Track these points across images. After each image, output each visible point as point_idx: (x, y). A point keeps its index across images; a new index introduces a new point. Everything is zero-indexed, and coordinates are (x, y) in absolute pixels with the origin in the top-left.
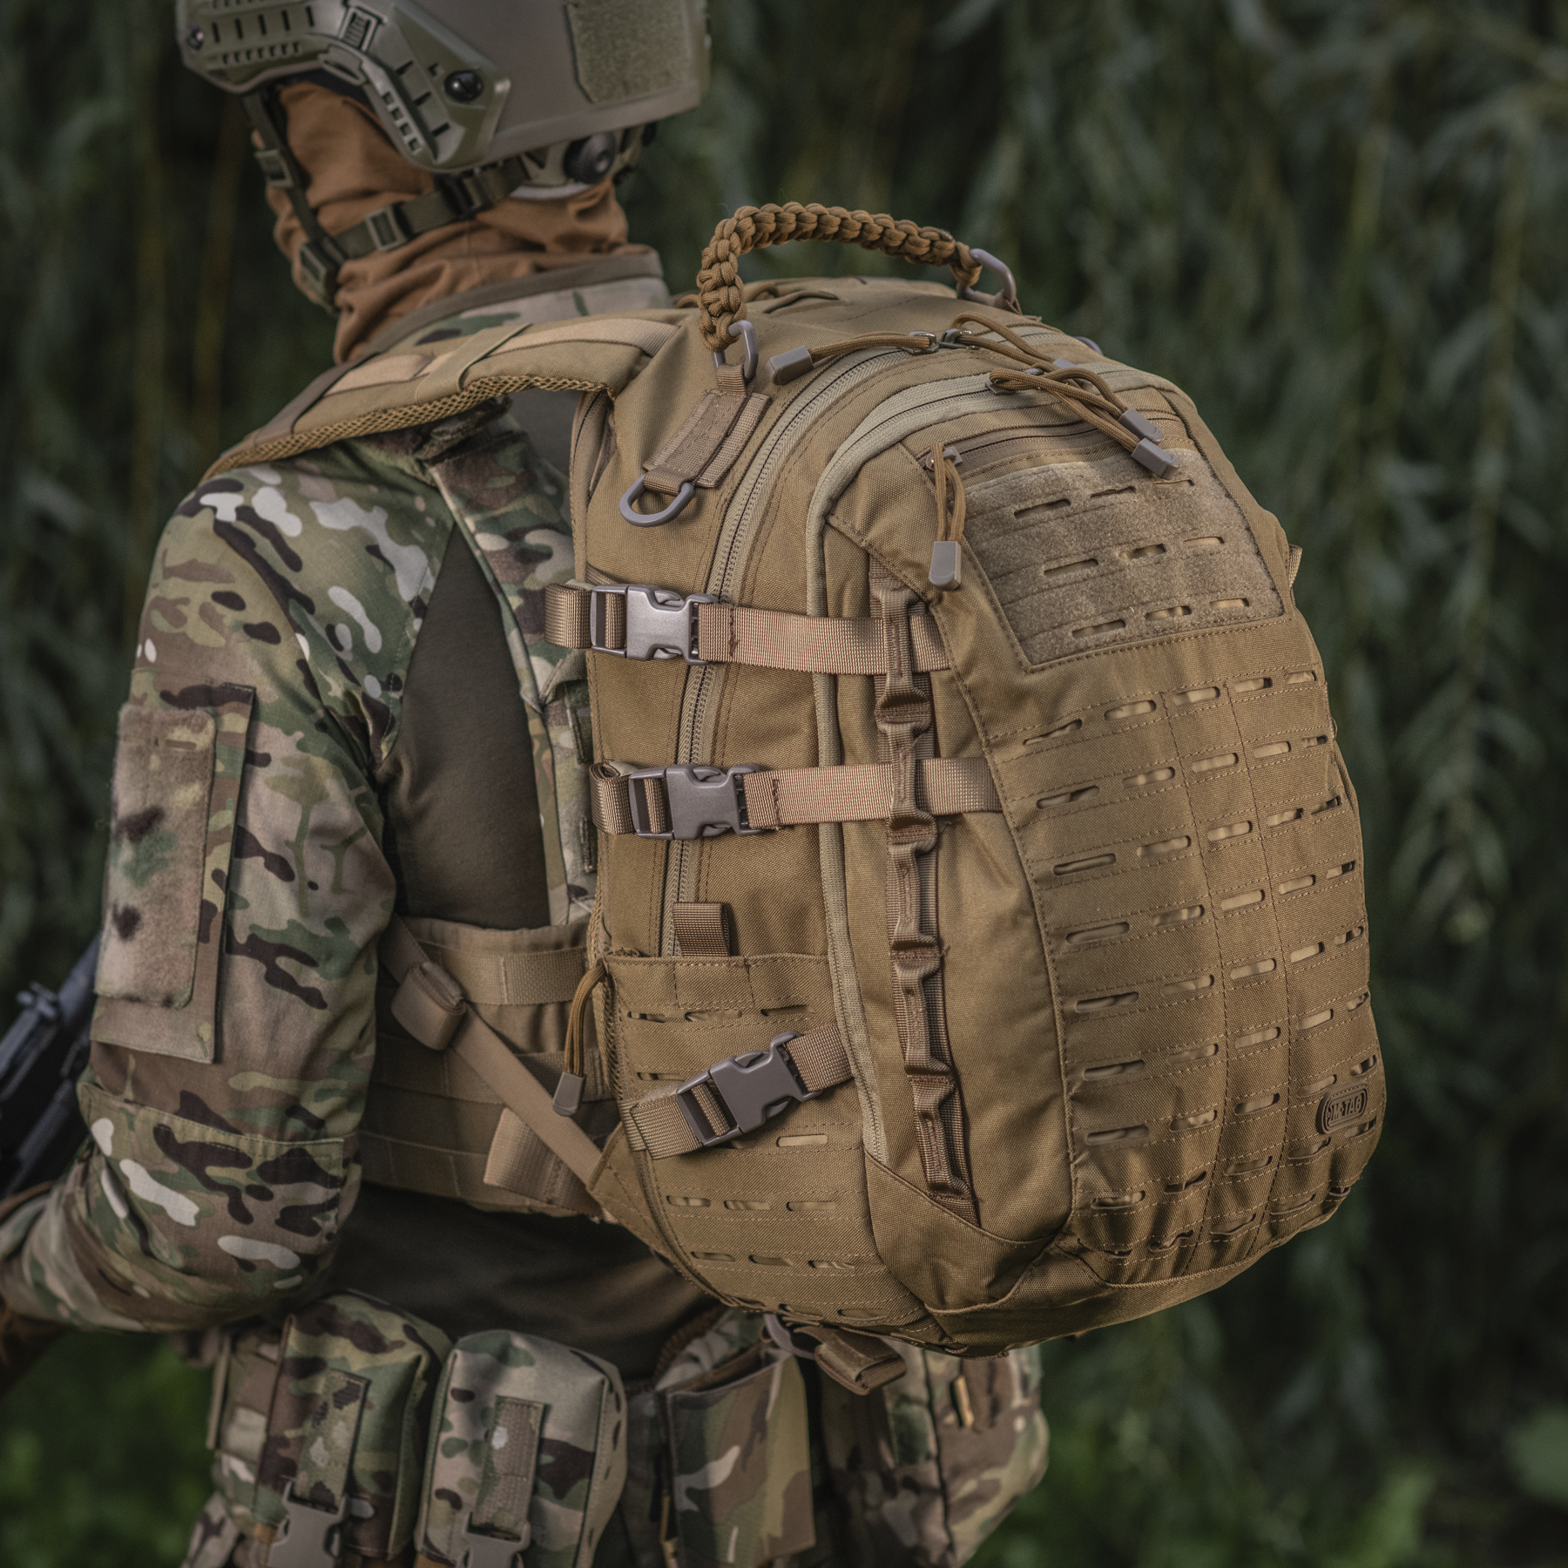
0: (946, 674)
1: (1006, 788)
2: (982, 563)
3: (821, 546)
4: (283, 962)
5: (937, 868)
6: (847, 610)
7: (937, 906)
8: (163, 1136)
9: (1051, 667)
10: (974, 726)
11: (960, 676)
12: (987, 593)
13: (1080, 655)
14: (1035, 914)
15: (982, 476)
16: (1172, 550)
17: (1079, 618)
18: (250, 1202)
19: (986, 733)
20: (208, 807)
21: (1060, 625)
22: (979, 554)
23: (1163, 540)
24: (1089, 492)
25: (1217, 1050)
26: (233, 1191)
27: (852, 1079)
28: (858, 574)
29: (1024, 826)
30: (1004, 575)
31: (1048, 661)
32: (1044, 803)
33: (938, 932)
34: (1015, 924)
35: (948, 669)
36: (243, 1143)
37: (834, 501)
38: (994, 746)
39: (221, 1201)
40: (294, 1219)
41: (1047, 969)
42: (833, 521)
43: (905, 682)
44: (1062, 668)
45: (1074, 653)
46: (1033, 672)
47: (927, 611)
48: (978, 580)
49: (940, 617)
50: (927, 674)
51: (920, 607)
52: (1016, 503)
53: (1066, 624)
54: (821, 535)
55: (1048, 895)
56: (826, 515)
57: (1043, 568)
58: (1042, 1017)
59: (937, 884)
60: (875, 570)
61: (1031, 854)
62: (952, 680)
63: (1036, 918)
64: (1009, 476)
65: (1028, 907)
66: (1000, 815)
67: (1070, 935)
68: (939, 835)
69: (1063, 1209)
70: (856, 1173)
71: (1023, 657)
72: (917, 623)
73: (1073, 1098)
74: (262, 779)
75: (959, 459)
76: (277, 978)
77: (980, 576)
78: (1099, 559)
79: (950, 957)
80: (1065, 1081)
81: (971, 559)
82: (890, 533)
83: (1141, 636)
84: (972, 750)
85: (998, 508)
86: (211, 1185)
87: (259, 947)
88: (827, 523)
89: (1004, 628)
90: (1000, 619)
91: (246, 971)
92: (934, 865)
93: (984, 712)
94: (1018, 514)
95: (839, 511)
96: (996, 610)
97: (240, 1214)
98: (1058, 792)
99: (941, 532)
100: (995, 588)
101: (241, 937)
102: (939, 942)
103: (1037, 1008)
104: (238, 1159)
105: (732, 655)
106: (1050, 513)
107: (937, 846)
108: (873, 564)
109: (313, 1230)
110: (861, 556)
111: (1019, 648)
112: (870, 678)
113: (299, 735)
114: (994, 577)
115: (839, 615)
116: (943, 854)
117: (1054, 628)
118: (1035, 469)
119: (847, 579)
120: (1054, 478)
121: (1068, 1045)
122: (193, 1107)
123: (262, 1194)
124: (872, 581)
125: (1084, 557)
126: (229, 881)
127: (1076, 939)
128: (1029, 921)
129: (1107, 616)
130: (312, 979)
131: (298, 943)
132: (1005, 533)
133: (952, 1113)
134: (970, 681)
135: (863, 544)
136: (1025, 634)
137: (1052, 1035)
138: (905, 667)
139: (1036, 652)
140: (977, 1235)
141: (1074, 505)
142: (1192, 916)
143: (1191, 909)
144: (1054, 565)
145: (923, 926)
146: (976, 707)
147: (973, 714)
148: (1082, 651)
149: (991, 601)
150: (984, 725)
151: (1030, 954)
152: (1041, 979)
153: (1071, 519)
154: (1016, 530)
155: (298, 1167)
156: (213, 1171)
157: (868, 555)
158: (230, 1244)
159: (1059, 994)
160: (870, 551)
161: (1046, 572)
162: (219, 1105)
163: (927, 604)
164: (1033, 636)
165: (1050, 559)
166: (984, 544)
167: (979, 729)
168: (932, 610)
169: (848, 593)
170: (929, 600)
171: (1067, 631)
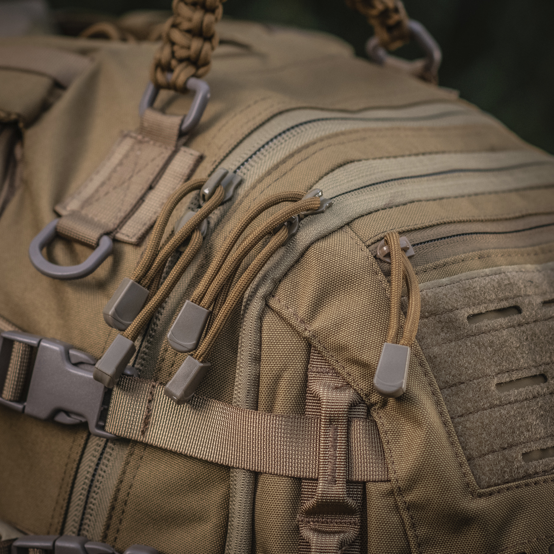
0: (385, 486)
3: (259, 329)
6: (280, 405)
9: (499, 492)
11: (401, 491)
12: (437, 403)
13: (530, 480)
15: (435, 273)
17: (530, 440)
21: (511, 446)
22: (430, 359)
24: (539, 300)
30: (455, 385)
31: (496, 485)
35: (389, 481)
37: (276, 282)
42: (273, 303)
43: (339, 490)
44: (509, 494)
45: (523, 478)
46: (480, 496)
47: (369, 414)
48: (429, 388)
49: (383, 423)
50: (364, 484)
51: (361, 410)
52: (469, 307)
53: (517, 445)
56: (267, 297)
57: (496, 381)
60: (316, 364)
62: (391, 493)
64: (463, 276)
71: (471, 478)
72: (358, 428)
75: (411, 252)
77: (431, 384)
78: (549, 375)
81: (421, 365)
82: (338, 325)
85: (451, 311)
88: (267, 305)
89: (452, 444)
90: (449, 433)
93: (421, 532)
94: (471, 318)
95: (281, 292)
96: (445, 423)
100: (445, 399)
105: (143, 433)
106: (502, 321)
108: (314, 357)
110: (303, 346)
111: (466, 467)
112: (300, 481)
114: (446, 386)
115: (270, 410)
117: (504, 449)
118: (487, 271)
119: (283, 369)
120: (506, 282)
124: (312, 375)
125: (534, 371)
132: (457, 338)
135: (307, 334)
136: (475, 454)
138: (340, 474)
139: (484, 474)
141: (526, 313)
144: (505, 378)
146: (414, 525)
147: (410, 533)
148: (529, 476)
149: (441, 414)
150: (419, 545)
153: (523, 328)
154: (468, 336)
157: (309, 345)
160: (315, 342)
161: (499, 385)
163: (369, 407)
164: (482, 456)
165: (501, 372)
166: (436, 349)
168: (375, 415)
169: (283, 384)
170: (372, 405)
171: (517, 453)
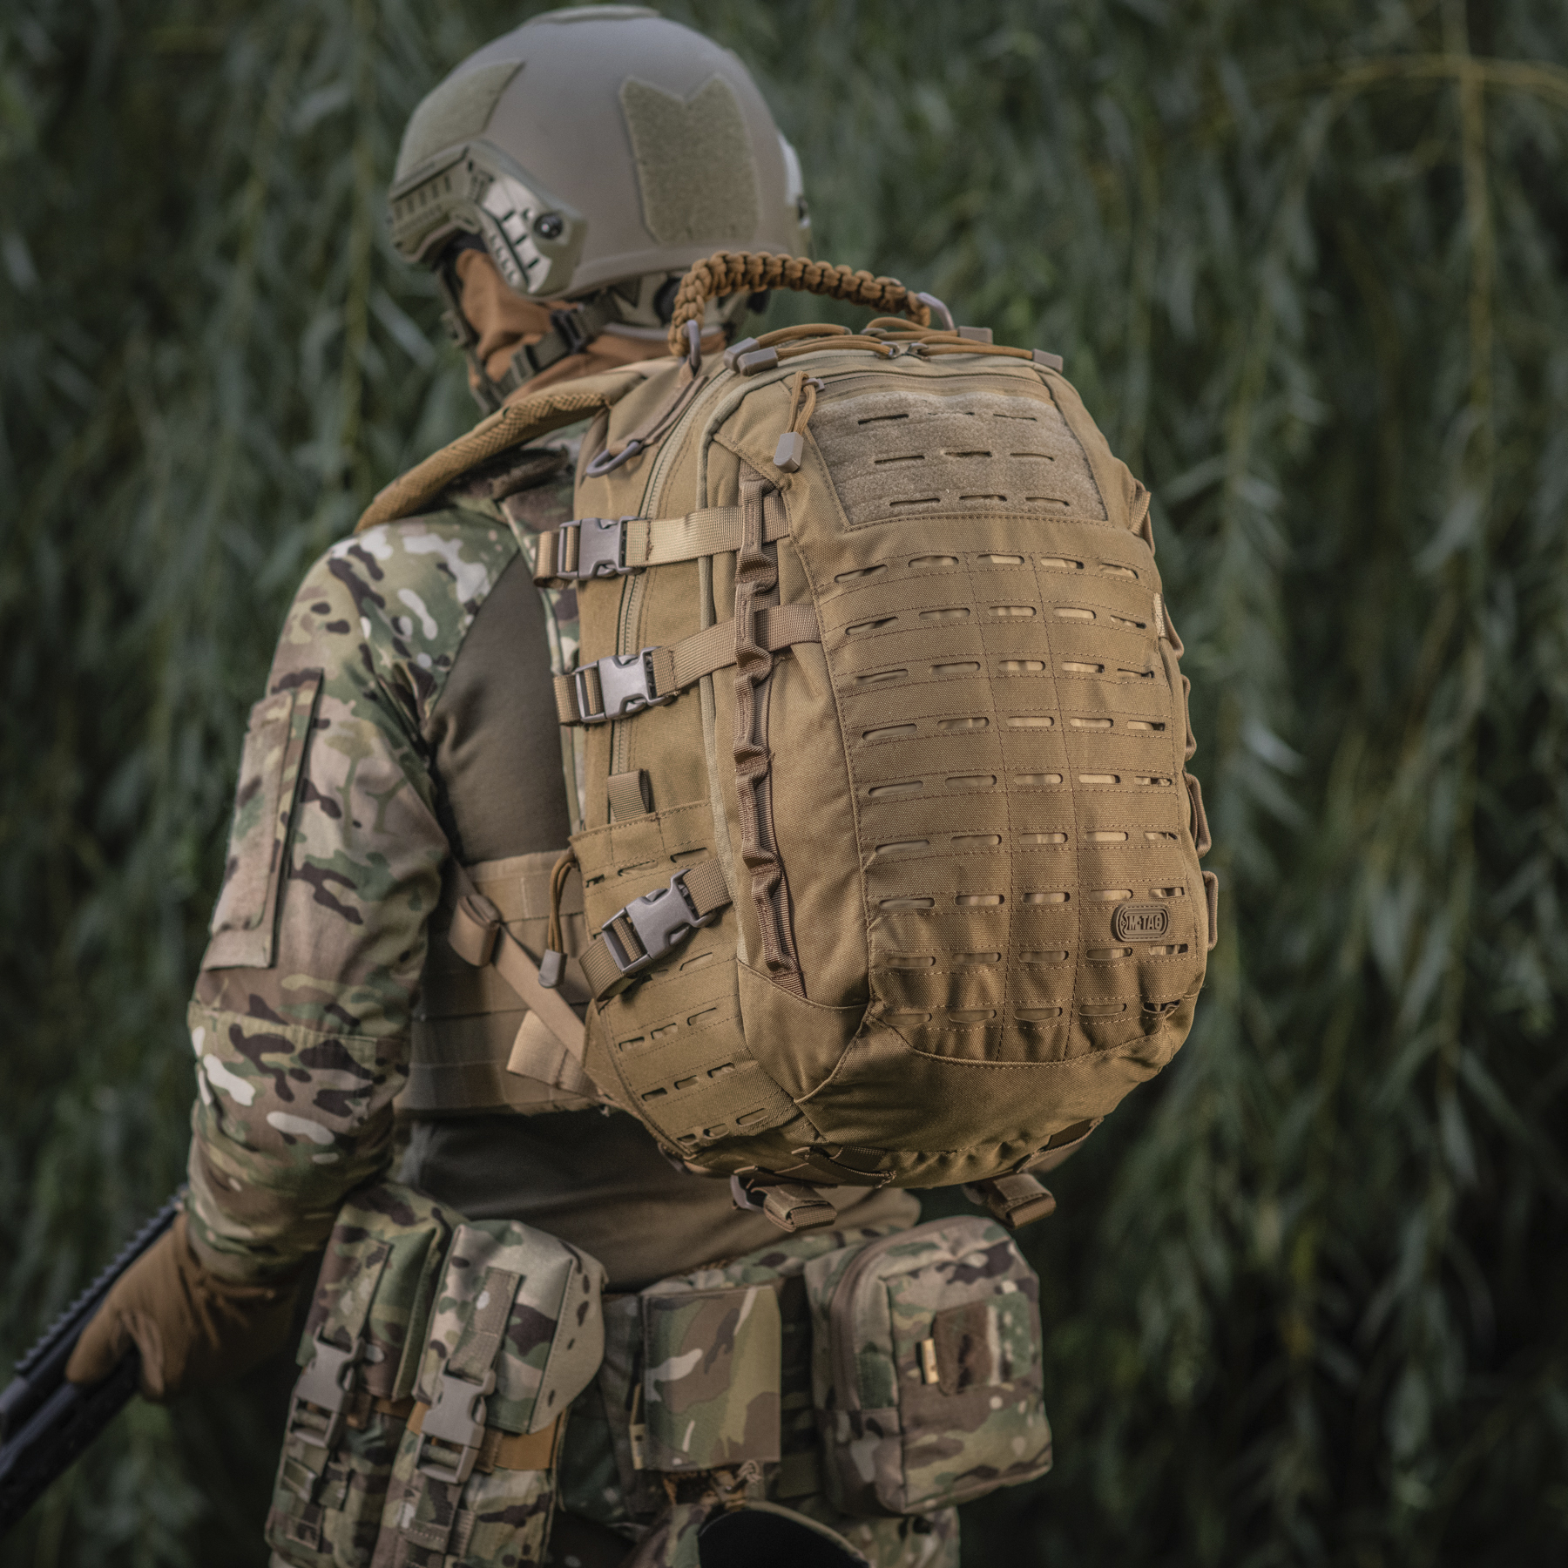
0: (787, 540)
1: (825, 620)
2: (824, 455)
3: (706, 456)
4: (330, 885)
5: (770, 694)
6: (721, 501)
7: (768, 723)
8: (235, 1033)
9: (867, 527)
10: (807, 580)
11: (796, 540)
12: (824, 476)
13: (893, 519)
14: (838, 717)
15: (839, 398)
16: (996, 455)
17: (899, 494)
18: (292, 1083)
19: (815, 585)
20: (282, 766)
21: (880, 498)
23: (990, 449)
24: (929, 411)
25: (1000, 841)
26: (278, 1073)
27: (731, 903)
28: (730, 475)
29: (835, 651)
30: (840, 463)
31: (865, 522)
32: (851, 631)
33: (768, 743)
34: (822, 726)
35: (789, 536)
36: (287, 1032)
37: (719, 424)
38: (819, 594)
39: (270, 1082)
40: (329, 1101)
41: (846, 761)
42: (717, 437)
43: (755, 548)
44: (877, 527)
45: (889, 517)
46: (851, 530)
47: (780, 495)
48: (815, 464)
49: (787, 498)
50: (774, 543)
51: (775, 493)
52: (861, 415)
53: (886, 497)
54: (707, 447)
55: (848, 702)
56: (713, 433)
57: (874, 458)
58: (841, 803)
59: (768, 706)
60: (743, 469)
61: (838, 670)
62: (791, 543)
63: (838, 720)
64: (859, 398)
65: (833, 711)
66: (819, 645)
67: (866, 734)
68: (773, 668)
69: (862, 969)
70: (731, 982)
71: (844, 520)
72: (770, 502)
73: (866, 871)
74: (321, 739)
75: (822, 386)
76: (322, 897)
77: (820, 464)
78: (925, 454)
79: (776, 763)
80: (861, 856)
81: (811, 447)
82: (755, 439)
83: (953, 510)
84: (805, 598)
85: (845, 417)
86: (264, 1069)
87: (312, 873)
88: (712, 439)
89: (832, 498)
90: (830, 492)
91: (300, 892)
92: (767, 691)
93: (813, 566)
94: (862, 422)
95: (722, 430)
96: (828, 486)
97: (285, 1093)
98: (864, 622)
99: (788, 428)
100: (831, 473)
101: (298, 864)
102: (768, 751)
103: (838, 794)
104: (284, 1046)
106: (889, 423)
107: (771, 675)
108: (743, 465)
109: (345, 1112)
110: (733, 462)
111: (842, 513)
112: (734, 552)
113: (353, 704)
114: (831, 464)
115: (714, 505)
116: (776, 682)
117: (875, 499)
118: (883, 394)
119: (721, 478)
121: (862, 825)
122: (258, 1008)
123: (303, 1077)
124: (741, 479)
125: (914, 453)
126: (292, 820)
127: (871, 737)
128: (832, 723)
129: (924, 493)
130: (351, 899)
131: (340, 868)
132: (847, 434)
133: (779, 898)
134: (803, 541)
135: (737, 451)
136: (849, 504)
137: (849, 817)
138: (756, 538)
139: (856, 516)
140: (803, 1005)
141: (911, 416)
142: (977, 726)
143: (975, 719)
144: (884, 456)
145: (754, 738)
146: (808, 564)
147: (806, 569)
148: (895, 516)
149: (825, 482)
150: (813, 577)
151: (833, 748)
152: (841, 769)
153: (907, 427)
154: (856, 432)
155: (334, 1056)
156: (267, 1058)
157: (739, 459)
158: (277, 1119)
159: (855, 782)
160: (740, 455)
161: (876, 462)
162: (274, 1004)
163: (780, 491)
164: (856, 504)
165: (881, 452)
166: (829, 443)
167: (810, 580)
168: (783, 494)
169: (722, 489)
170: (782, 488)
171: (886, 501)
